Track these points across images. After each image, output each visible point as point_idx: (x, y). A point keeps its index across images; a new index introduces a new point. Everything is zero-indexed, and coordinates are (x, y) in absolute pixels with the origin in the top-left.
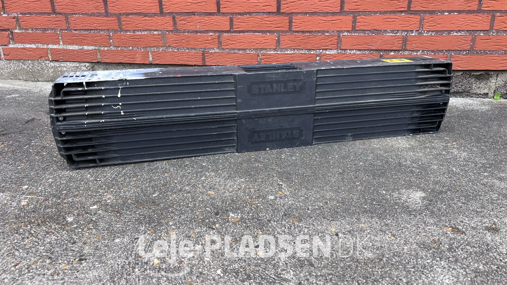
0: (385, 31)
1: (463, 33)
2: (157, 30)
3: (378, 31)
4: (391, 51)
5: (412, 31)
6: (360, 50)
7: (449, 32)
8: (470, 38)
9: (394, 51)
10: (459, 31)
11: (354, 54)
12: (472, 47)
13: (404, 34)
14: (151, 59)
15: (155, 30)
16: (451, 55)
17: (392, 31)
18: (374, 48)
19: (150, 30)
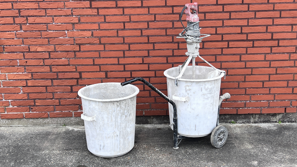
0: (238, 101)
1: (265, 101)
2: (148, 103)
3: (235, 101)
4: (241, 108)
5: (247, 101)
6: (229, 108)
7: (260, 101)
8: (268, 103)
9: (242, 108)
10: (264, 100)
11: (227, 109)
12: (269, 106)
13: (245, 102)
14: (144, 114)
15: (147, 103)
16: (262, 109)
17: (240, 101)
18: (234, 107)
19: (145, 103)
